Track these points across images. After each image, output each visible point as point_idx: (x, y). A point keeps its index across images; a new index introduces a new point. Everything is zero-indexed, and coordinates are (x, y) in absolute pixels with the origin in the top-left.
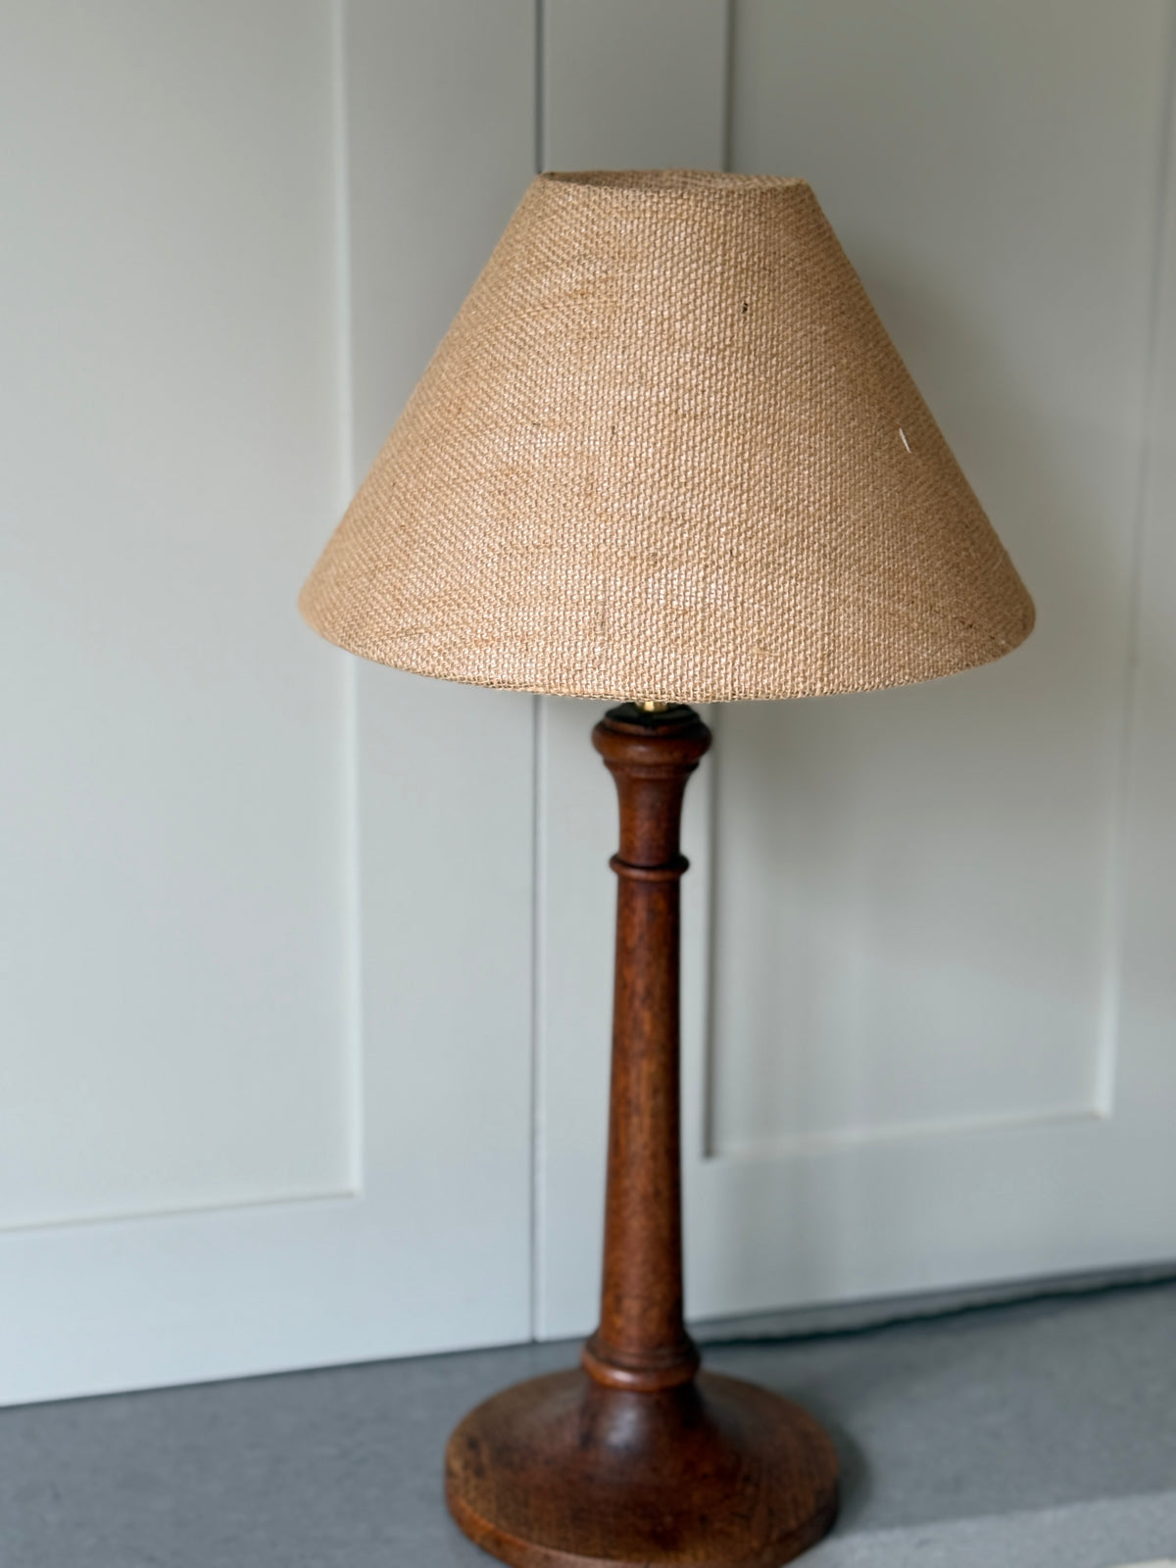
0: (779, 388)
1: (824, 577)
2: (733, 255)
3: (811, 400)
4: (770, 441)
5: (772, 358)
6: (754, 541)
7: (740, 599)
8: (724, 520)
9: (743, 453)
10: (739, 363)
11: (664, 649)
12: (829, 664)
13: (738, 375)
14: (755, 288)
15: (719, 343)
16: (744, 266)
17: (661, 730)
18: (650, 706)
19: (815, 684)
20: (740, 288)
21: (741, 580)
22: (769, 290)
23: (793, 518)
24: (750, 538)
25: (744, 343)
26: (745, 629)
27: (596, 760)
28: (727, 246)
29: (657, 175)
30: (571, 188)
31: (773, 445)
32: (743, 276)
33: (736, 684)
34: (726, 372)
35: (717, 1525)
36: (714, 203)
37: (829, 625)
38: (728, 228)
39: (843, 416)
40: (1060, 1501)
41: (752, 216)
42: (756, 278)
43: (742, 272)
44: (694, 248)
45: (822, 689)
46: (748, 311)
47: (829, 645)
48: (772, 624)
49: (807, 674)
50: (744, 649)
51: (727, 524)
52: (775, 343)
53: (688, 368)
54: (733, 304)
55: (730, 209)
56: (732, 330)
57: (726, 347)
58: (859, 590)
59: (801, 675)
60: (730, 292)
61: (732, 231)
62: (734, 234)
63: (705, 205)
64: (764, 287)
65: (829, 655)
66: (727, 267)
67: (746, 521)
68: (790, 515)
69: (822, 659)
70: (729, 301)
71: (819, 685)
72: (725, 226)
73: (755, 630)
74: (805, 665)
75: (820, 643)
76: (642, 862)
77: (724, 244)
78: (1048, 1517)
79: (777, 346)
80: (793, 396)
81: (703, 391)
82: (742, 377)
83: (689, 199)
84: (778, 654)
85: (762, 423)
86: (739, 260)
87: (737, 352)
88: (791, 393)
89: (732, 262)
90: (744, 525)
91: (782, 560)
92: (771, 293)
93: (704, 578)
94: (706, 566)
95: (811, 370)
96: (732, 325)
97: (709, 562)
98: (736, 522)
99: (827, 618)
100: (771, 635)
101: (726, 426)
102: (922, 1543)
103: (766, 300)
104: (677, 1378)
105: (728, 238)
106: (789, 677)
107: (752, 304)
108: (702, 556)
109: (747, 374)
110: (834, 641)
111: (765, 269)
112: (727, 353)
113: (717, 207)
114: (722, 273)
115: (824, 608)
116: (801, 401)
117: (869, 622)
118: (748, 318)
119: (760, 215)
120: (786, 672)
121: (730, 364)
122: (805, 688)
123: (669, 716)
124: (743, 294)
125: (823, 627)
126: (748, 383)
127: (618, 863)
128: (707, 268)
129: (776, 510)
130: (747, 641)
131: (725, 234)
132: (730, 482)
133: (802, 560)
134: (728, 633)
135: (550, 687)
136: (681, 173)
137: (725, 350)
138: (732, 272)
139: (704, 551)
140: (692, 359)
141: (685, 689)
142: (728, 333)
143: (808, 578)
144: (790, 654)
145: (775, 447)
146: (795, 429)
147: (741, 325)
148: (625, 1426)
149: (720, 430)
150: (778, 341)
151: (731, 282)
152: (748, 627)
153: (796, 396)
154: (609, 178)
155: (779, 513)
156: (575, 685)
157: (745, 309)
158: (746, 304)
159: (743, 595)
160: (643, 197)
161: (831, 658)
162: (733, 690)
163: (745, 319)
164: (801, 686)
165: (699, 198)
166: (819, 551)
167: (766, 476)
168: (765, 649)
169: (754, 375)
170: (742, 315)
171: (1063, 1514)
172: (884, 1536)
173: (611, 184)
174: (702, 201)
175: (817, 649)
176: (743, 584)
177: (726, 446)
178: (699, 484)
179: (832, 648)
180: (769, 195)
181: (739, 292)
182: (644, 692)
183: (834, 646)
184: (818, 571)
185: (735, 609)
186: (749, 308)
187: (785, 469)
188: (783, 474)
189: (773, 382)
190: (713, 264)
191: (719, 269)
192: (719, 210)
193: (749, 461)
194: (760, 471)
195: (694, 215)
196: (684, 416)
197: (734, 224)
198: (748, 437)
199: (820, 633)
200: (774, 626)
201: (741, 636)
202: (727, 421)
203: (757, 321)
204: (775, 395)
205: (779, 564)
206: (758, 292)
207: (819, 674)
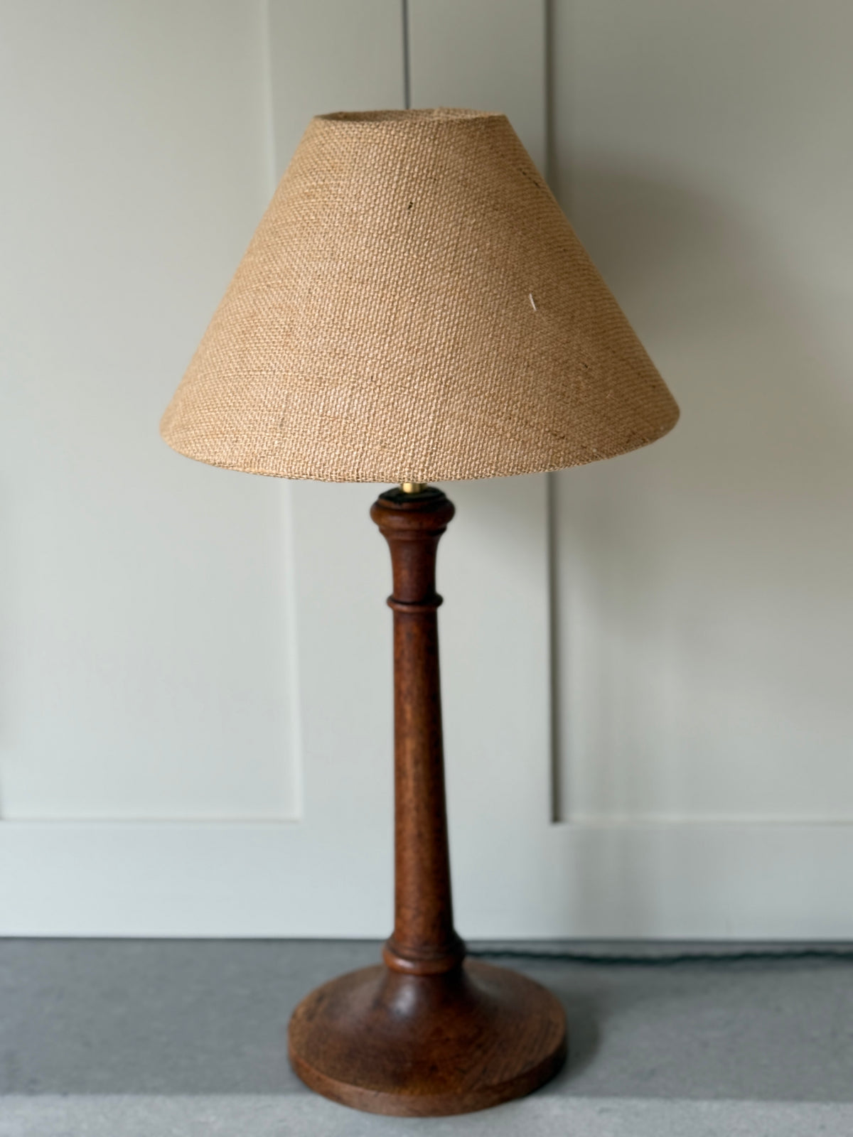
0: (426, 263)
1: (438, 398)
2: (407, 168)
3: (451, 272)
4: (413, 301)
5: (424, 242)
6: (389, 370)
7: (373, 411)
8: (371, 355)
9: (391, 309)
10: (399, 245)
11: (317, 444)
12: (430, 460)
13: (397, 253)
14: (420, 192)
15: (387, 231)
16: (415, 176)
18: (407, 488)
19: (417, 474)
20: (409, 191)
21: (375, 398)
22: (431, 193)
23: (421, 355)
24: (387, 369)
25: (405, 231)
26: (373, 432)
27: (374, 528)
28: (404, 163)
31: (414, 303)
32: (413, 183)
33: (360, 472)
34: (389, 252)
35: (440, 1074)
36: (399, 132)
37: (435, 432)
38: (407, 150)
39: (477, 284)
40: (717, 1097)
41: (427, 140)
42: (422, 185)
43: (412, 181)
44: (381, 164)
45: (422, 476)
46: (412, 208)
47: (433, 446)
48: (392, 430)
49: (412, 466)
50: (370, 446)
51: (372, 358)
52: (429, 231)
53: (363, 248)
54: (402, 203)
55: (411, 135)
56: (398, 222)
57: (392, 233)
58: (464, 408)
59: (408, 466)
60: (401, 194)
61: (409, 151)
62: (411, 153)
63: (393, 133)
64: (428, 191)
65: (431, 453)
66: (402, 177)
67: (386, 357)
68: (419, 353)
69: (426, 456)
70: (400, 201)
71: (420, 474)
72: (405, 147)
73: (380, 434)
74: (412, 459)
75: (426, 444)
76: (408, 600)
77: (402, 161)
78: (704, 1105)
79: (431, 233)
80: (437, 269)
81: (371, 265)
82: (400, 255)
83: (382, 129)
84: (394, 451)
85: (410, 287)
86: (412, 172)
87: (399, 237)
88: (435, 267)
89: (406, 174)
90: (384, 359)
91: (408, 385)
92: (433, 196)
93: (351, 396)
94: (353, 388)
95: (456, 251)
96: (399, 218)
97: (355, 385)
98: (379, 357)
99: (435, 426)
100: (391, 437)
101: (383, 289)
103: (427, 201)
105: (406, 156)
106: (398, 468)
107: (416, 203)
108: (352, 380)
109: (404, 253)
110: (437, 444)
111: (431, 178)
112: (392, 238)
113: (401, 135)
114: (397, 182)
115: (433, 420)
116: (442, 273)
117: (469, 431)
118: (411, 213)
119: (434, 140)
120: (397, 464)
121: (392, 246)
122: (409, 475)
124: (410, 197)
125: (430, 434)
126: (403, 260)
127: (392, 601)
128: (387, 177)
129: (410, 349)
130: (373, 441)
131: (404, 154)
132: (379, 329)
133: (423, 386)
134: (361, 435)
135: (245, 468)
137: (390, 235)
138: (405, 181)
139: (353, 376)
140: (367, 243)
141: (325, 473)
142: (395, 224)
143: (424, 399)
144: (402, 452)
145: (416, 305)
146: (434, 293)
147: (405, 218)
149: (378, 292)
150: (432, 229)
151: (403, 188)
152: (375, 431)
153: (440, 269)
155: (411, 352)
156: (258, 467)
157: (410, 207)
158: (411, 203)
159: (375, 408)
161: (433, 455)
162: (358, 475)
163: (409, 213)
164: (406, 473)
165: (389, 128)
166: (437, 380)
167: (406, 325)
168: (385, 447)
169: (409, 253)
170: (407, 211)
171: (716, 1106)
174: (391, 130)
175: (423, 449)
176: (377, 401)
177: (380, 303)
178: (358, 330)
179: (434, 449)
180: (445, 126)
181: (408, 195)
182: (299, 473)
183: (437, 447)
184: (434, 394)
185: (368, 418)
186: (413, 205)
187: (421, 320)
188: (419, 324)
189: (423, 258)
190: (392, 175)
191: (396, 178)
192: (403, 137)
193: (395, 314)
194: (402, 322)
195: (384, 140)
196: (355, 282)
197: (412, 147)
198: (397, 297)
199: (427, 437)
200: (394, 432)
201: (370, 437)
202: (384, 286)
203: (417, 215)
204: (423, 268)
205: (405, 388)
206: (423, 194)
207: (421, 467)
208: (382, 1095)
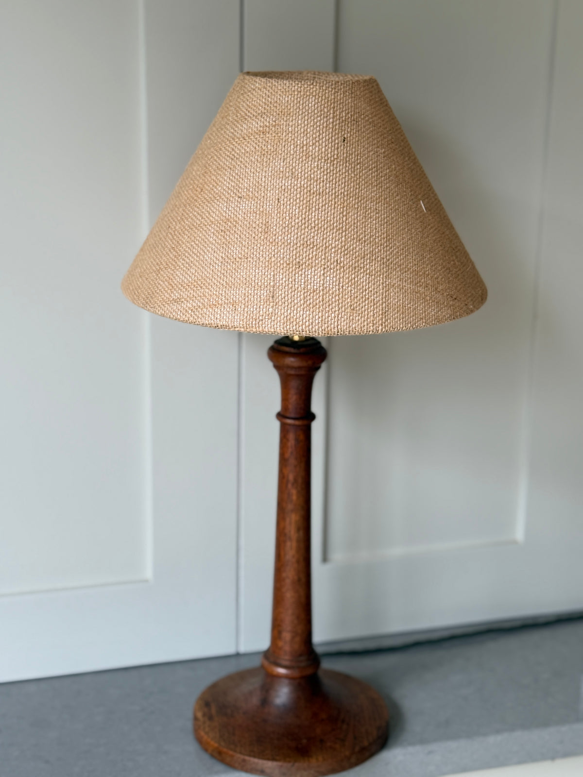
0: (361, 180)
1: (383, 274)
2: (338, 113)
3: (377, 186)
4: (356, 206)
5: (357, 165)
6: (348, 256)
7: (341, 285)
8: (333, 245)
9: (343, 212)
10: (341, 167)
11: (303, 309)
12: (385, 317)
13: (341, 173)
14: (349, 130)
15: (331, 157)
16: (344, 119)
17: (302, 350)
18: (296, 338)
19: (378, 327)
20: (342, 129)
21: (342, 275)
22: (356, 131)
23: (368, 245)
24: (347, 254)
25: (343, 157)
26: (344, 299)
27: (269, 365)
29: (300, 74)
30: (258, 79)
31: (358, 208)
32: (343, 124)
33: (339, 327)
34: (335, 172)
35: (329, 744)
36: (329, 87)
37: (385, 298)
38: (336, 100)
39: (393, 194)
40: (498, 732)
41: (347, 94)
42: (349, 125)
43: (342, 122)
44: (319, 110)
45: (382, 329)
46: (346, 142)
47: (385, 308)
49: (375, 322)
50: (343, 310)
51: (335, 247)
52: (359, 157)
53: (316, 170)
54: (338, 138)
55: (337, 90)
56: (337, 151)
57: (334, 159)
58: (400, 281)
59: (372, 322)
60: (337, 131)
61: (337, 102)
62: (339, 103)
63: (324, 88)
64: (353, 129)
66: (335, 119)
67: (344, 246)
68: (366, 243)
69: (382, 314)
70: (336, 136)
71: (380, 328)
72: (334, 99)
73: (349, 300)
74: (373, 318)
75: (381, 306)
76: (292, 415)
77: (334, 108)
78: (492, 739)
79: (360, 159)
80: (368, 184)
81: (323, 181)
82: (342, 174)
83: (316, 85)
84: (360, 312)
85: (353, 197)
86: (341, 116)
87: (340, 162)
88: (367, 182)
89: (338, 117)
90: (343, 248)
91: (362, 265)
92: (357, 133)
93: (323, 274)
94: (325, 268)
95: (377, 171)
96: (338, 148)
97: (326, 266)
98: (339, 246)
99: (384, 294)
100: (357, 303)
101: (335, 199)
102: (430, 752)
103: (354, 136)
104: (309, 671)
105: (336, 105)
106: (365, 324)
107: (347, 138)
108: (322, 263)
109: (345, 173)
110: (388, 306)
111: (354, 120)
112: (335, 162)
113: (330, 89)
114: (333, 122)
115: (383, 289)
116: (372, 186)
117: (405, 296)
118: (346, 145)
119: (352, 93)
120: (364, 321)
121: (336, 168)
122: (373, 329)
123: (306, 343)
124: (343, 133)
125: (382, 299)
126: (345, 177)
127: (280, 416)
128: (325, 119)
129: (359, 240)
130: (345, 306)
131: (334, 103)
132: (337, 226)
133: (372, 266)
134: (335, 301)
135: (247, 328)
136: (313, 73)
137: (334, 161)
138: (338, 122)
139: (323, 261)
140: (318, 165)
141: (314, 330)
143: (375, 275)
144: (366, 312)
146: (369, 200)
147: (342, 148)
148: (283, 695)
149: (332, 201)
151: (337, 127)
153: (370, 184)
154: (276, 75)
155: (361, 242)
156: (259, 327)
157: (344, 141)
158: (344, 138)
159: (343, 282)
160: (294, 84)
161: (386, 314)
162: (338, 330)
163: (344, 145)
164: (371, 328)
165: (321, 85)
166: (381, 261)
167: (354, 224)
168: (353, 309)
169: (348, 173)
170: (343, 143)
171: (499, 738)
172: (411, 749)
173: (277, 78)
174: (323, 86)
175: (379, 310)
176: (343, 277)
177: (334, 208)
178: (321, 227)
180: (356, 83)
181: (341, 132)
182: (293, 331)
183: (388, 308)
184: (380, 271)
185: (339, 290)
186: (346, 140)
187: (364, 220)
188: (363, 223)
189: (358, 177)
190: (328, 118)
191: (331, 120)
192: (331, 91)
193: (346, 216)
194: (351, 221)
195: (319, 93)
196: (314, 193)
197: (339, 98)
198: (345, 204)
199: (381, 302)
200: (358, 298)
201: (342, 303)
202: (335, 196)
203: (350, 146)
204: (359, 183)
205: (361, 268)
206: (351, 132)
207: (380, 322)
208: (297, 764)
